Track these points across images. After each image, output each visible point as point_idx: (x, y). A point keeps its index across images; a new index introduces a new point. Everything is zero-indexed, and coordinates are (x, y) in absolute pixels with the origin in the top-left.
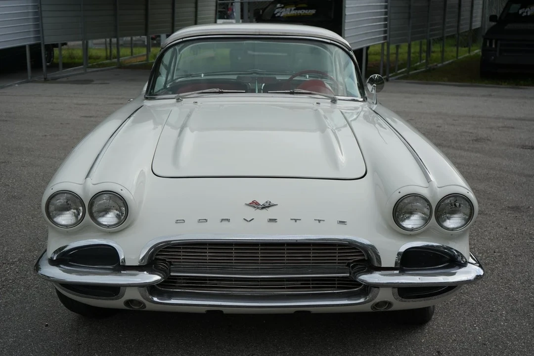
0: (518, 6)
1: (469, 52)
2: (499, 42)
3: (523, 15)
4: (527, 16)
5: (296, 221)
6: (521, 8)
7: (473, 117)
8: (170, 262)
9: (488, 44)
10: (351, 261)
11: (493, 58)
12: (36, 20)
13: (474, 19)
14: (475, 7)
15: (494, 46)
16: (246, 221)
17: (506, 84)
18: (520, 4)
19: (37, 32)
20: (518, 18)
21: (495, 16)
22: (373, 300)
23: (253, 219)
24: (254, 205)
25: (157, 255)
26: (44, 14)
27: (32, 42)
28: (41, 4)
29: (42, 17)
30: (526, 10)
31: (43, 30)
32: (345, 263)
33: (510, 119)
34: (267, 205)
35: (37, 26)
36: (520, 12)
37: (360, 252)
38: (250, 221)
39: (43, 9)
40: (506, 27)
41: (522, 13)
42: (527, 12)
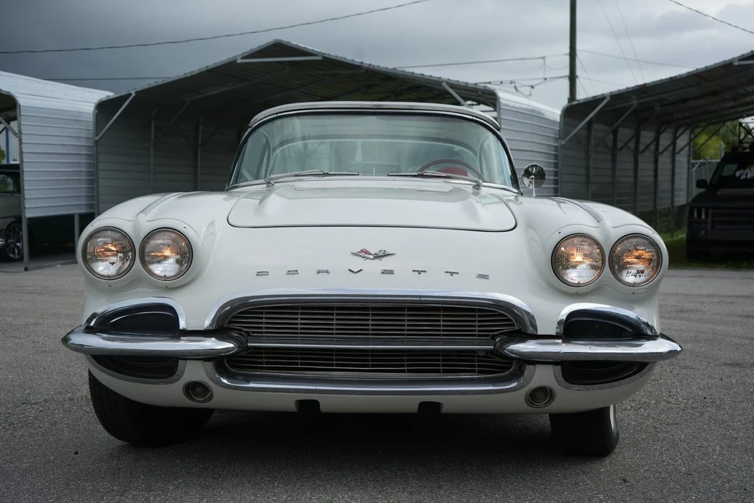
0: (734, 167)
1: (672, 236)
2: (710, 212)
3: (741, 178)
4: (746, 179)
5: (420, 274)
6: (738, 170)
7: (677, 295)
8: (248, 333)
9: (696, 215)
10: (496, 333)
11: (703, 232)
12: (90, 182)
13: (676, 193)
14: (677, 177)
15: (703, 217)
16: (351, 273)
17: (723, 266)
18: (737, 165)
19: (91, 197)
20: (734, 182)
21: (705, 181)
22: (527, 384)
23: (361, 270)
24: (364, 254)
25: (230, 322)
26: (101, 174)
27: (83, 211)
28: (97, 162)
29: (98, 178)
30: (745, 172)
31: (98, 187)
32: (488, 336)
33: (729, 296)
34: (381, 254)
35: (90, 189)
36: (738, 174)
37: (510, 320)
38: (357, 272)
39: (99, 168)
40: (719, 193)
41: (740, 176)
42: (746, 174)
